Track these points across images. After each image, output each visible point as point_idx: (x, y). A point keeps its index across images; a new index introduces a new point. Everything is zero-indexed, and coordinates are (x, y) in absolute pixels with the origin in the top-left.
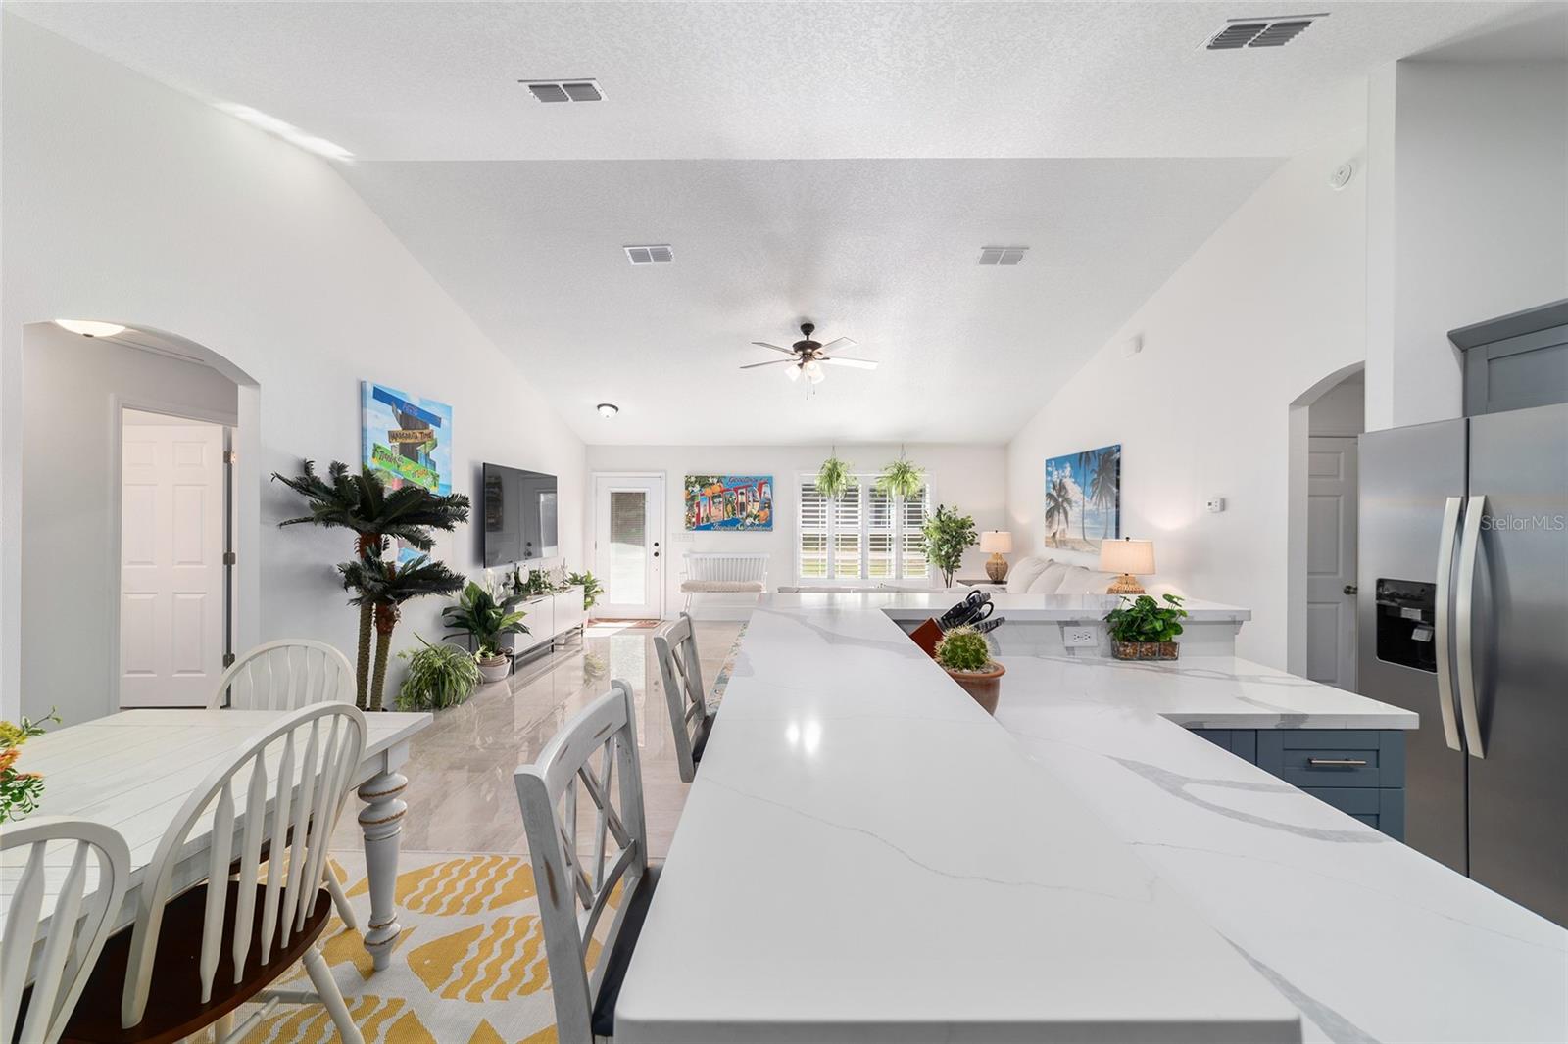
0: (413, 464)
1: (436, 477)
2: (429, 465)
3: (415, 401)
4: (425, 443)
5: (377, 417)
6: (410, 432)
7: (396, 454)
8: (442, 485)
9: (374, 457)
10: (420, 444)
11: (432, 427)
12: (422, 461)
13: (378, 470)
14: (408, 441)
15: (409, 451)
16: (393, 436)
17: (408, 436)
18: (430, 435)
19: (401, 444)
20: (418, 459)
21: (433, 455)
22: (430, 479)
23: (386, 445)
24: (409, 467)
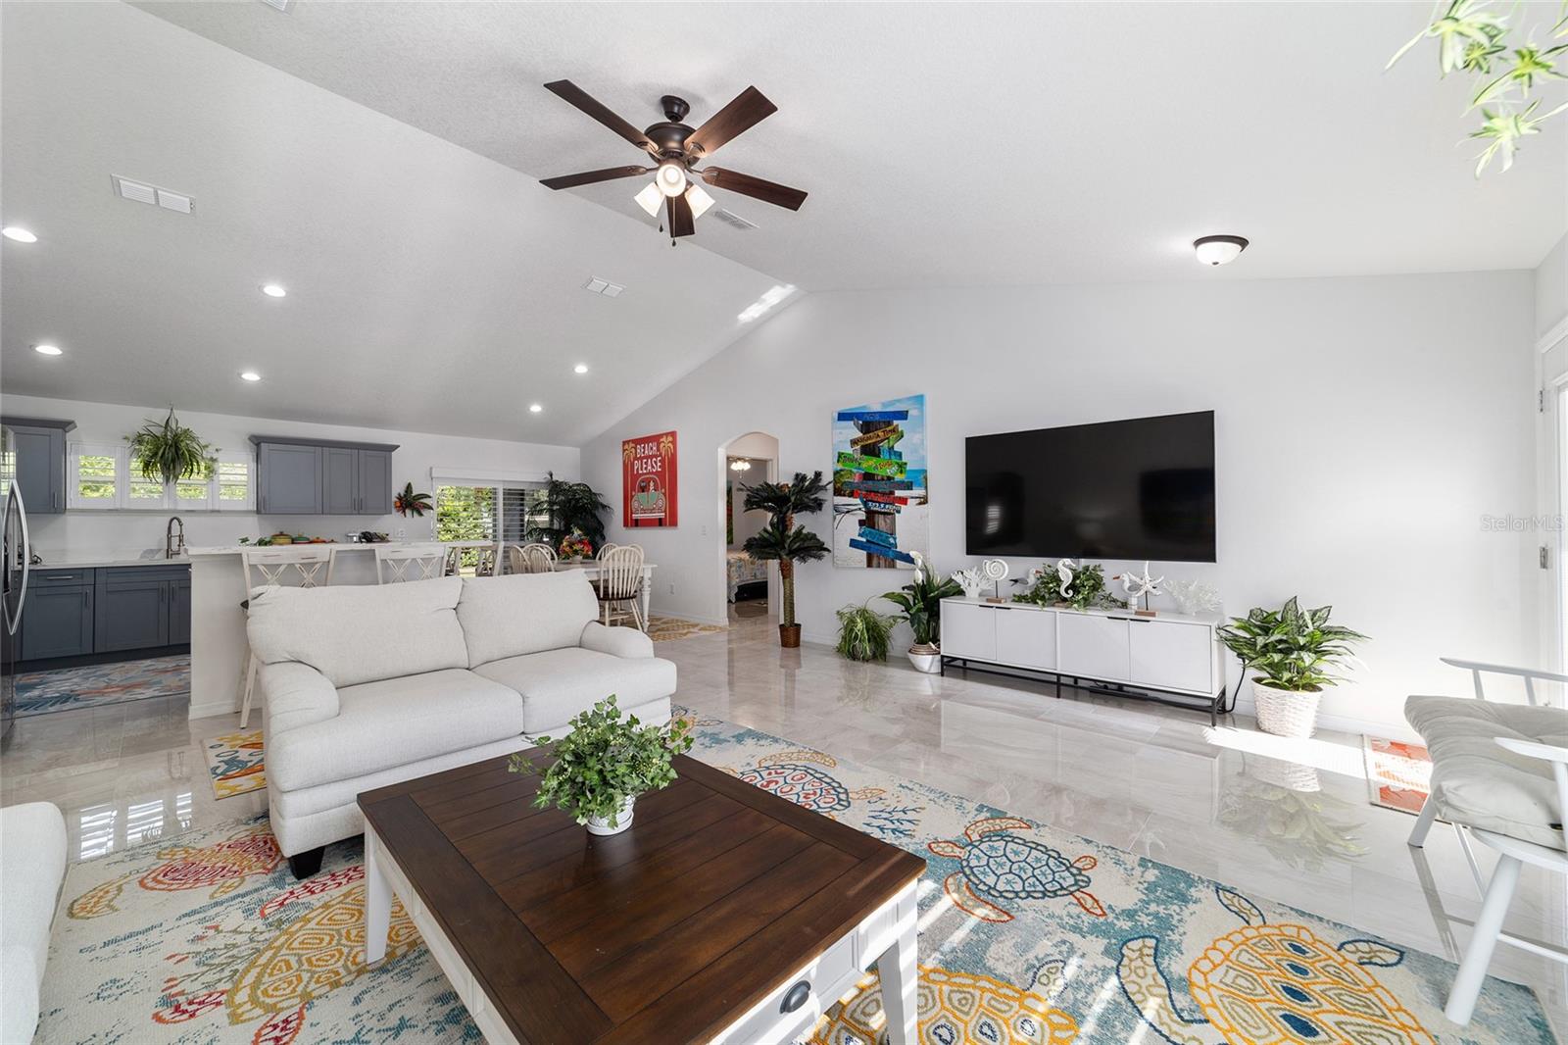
0: (875, 459)
1: (902, 467)
2: (893, 457)
3: (877, 408)
4: (888, 438)
5: (840, 433)
6: (871, 434)
7: (857, 455)
8: (910, 471)
9: (838, 461)
10: (882, 441)
11: (895, 422)
12: (885, 455)
13: (841, 470)
14: (869, 442)
15: (870, 450)
16: (854, 442)
17: (870, 438)
18: (894, 431)
19: (862, 447)
20: (880, 453)
21: (897, 447)
22: (895, 468)
23: (849, 450)
24: (871, 462)
